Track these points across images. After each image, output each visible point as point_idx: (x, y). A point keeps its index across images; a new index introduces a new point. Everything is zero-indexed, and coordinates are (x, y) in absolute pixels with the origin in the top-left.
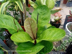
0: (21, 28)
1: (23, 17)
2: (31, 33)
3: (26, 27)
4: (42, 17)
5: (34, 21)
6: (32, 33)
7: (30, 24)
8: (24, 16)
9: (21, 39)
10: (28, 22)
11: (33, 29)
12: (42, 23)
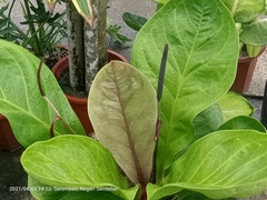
0: (70, 115)
1: (82, 38)
2: (120, 146)
3: (98, 109)
4: (193, 57)
5: (142, 83)
6: (131, 144)
7: (119, 94)
8: (89, 34)
9: (68, 172)
10: (111, 85)
11: (137, 127)
12: (188, 93)
